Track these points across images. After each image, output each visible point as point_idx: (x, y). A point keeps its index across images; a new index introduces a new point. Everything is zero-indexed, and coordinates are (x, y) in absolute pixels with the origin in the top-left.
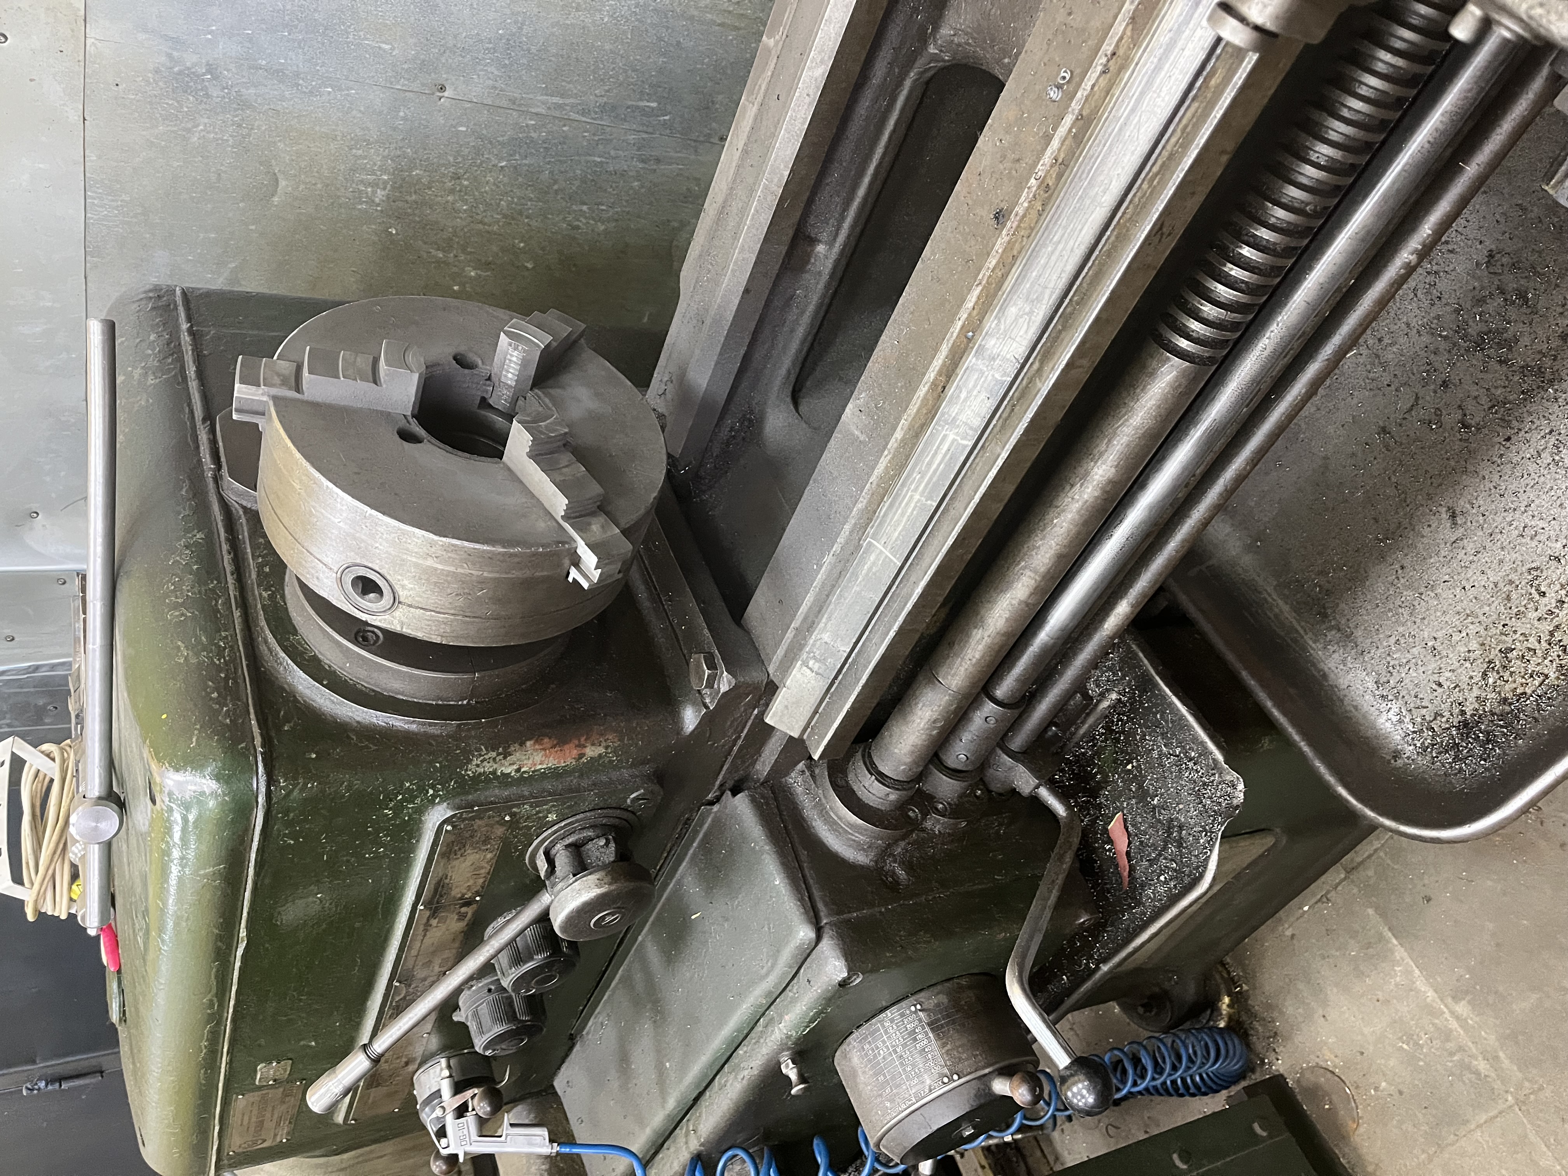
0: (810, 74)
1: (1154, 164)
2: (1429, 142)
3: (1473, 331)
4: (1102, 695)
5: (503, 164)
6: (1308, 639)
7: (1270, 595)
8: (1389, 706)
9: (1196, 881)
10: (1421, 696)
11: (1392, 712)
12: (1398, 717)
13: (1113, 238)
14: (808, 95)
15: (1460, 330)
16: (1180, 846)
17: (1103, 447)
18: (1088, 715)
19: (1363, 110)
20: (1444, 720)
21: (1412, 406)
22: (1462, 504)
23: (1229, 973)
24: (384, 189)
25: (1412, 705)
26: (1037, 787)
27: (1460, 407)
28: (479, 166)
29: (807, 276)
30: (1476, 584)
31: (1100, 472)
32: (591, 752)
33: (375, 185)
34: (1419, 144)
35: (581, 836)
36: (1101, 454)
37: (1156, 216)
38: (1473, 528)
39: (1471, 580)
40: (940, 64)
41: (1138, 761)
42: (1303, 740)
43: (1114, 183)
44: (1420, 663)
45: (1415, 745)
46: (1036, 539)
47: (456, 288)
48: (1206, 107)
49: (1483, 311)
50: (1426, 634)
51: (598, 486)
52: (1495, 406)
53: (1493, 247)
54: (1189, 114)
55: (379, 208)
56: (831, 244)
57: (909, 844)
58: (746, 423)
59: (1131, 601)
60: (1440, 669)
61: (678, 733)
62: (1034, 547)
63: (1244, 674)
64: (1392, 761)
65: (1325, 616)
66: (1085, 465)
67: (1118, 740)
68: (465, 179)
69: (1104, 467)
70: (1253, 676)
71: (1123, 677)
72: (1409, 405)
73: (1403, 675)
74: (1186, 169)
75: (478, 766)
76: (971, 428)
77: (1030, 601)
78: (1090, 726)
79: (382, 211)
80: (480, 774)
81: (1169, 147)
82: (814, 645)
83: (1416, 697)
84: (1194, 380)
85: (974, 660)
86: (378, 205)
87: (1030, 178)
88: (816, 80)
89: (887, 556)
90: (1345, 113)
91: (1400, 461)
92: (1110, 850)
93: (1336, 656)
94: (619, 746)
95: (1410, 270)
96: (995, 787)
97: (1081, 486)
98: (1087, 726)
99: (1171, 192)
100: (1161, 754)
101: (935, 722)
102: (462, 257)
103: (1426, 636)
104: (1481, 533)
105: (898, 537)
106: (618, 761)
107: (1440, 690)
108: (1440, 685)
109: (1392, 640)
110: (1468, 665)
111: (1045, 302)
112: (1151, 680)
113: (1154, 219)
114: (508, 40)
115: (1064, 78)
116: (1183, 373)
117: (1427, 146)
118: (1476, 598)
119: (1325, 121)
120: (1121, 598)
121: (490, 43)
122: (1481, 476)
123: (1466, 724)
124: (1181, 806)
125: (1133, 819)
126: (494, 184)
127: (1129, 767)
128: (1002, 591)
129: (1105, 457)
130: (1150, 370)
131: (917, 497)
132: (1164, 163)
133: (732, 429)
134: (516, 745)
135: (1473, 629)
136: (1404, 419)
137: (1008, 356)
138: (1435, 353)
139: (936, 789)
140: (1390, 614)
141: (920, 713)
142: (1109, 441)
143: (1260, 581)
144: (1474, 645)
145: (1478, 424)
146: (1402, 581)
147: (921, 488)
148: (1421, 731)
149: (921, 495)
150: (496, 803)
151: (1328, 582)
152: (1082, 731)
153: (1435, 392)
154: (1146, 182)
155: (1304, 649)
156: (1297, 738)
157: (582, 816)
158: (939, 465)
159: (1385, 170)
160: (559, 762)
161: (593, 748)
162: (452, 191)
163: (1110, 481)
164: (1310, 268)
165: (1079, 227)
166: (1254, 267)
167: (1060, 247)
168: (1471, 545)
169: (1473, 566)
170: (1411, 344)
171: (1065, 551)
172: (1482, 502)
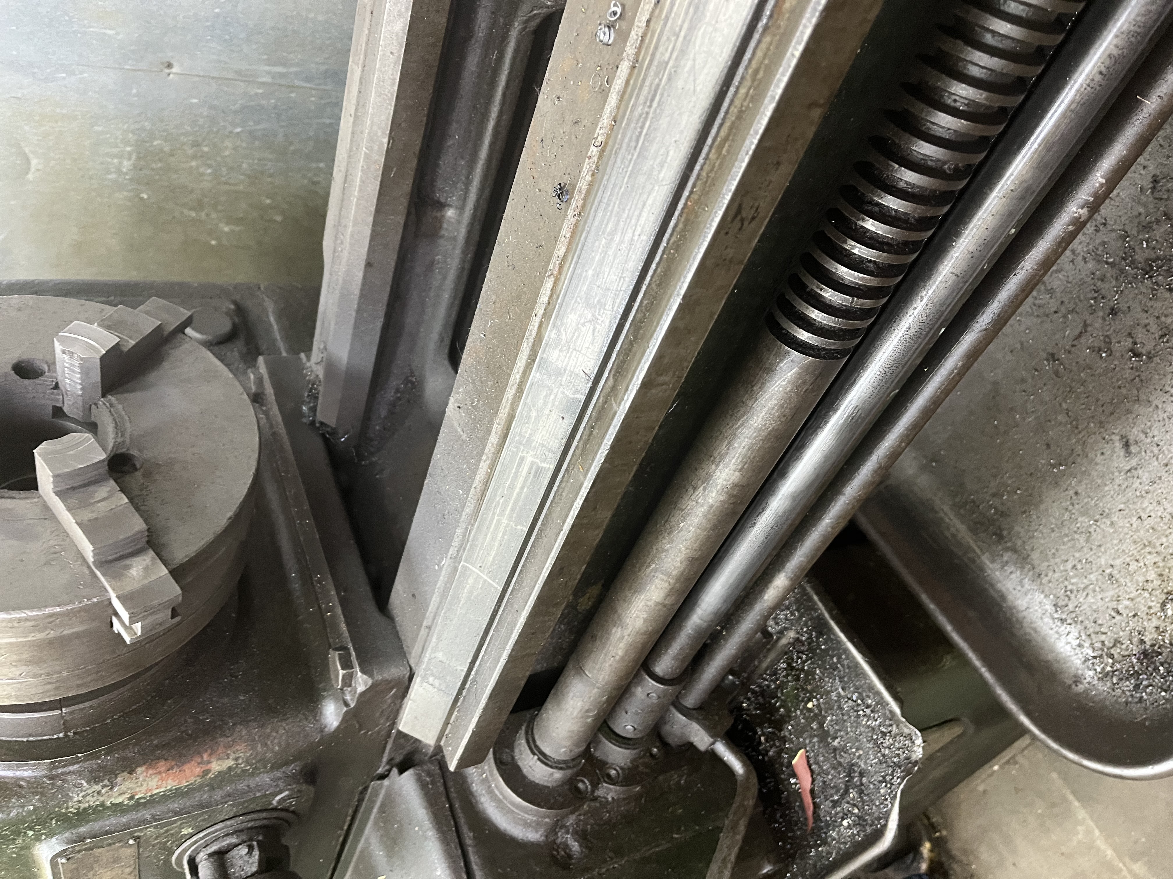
0: (389, 28)
1: (721, 125)
2: (1101, 73)
3: (1140, 257)
4: (781, 633)
5: (239, 130)
6: (985, 559)
7: (946, 514)
8: (1068, 629)
9: (878, 835)
10: (1100, 622)
11: (1071, 635)
12: (1078, 641)
13: (681, 226)
14: (392, 53)
15: (1128, 256)
16: (861, 793)
17: (723, 448)
18: (769, 650)
19: (1013, 35)
20: (1124, 647)
21: (1081, 333)
22: (1135, 433)
23: (929, 819)
24: (129, 159)
25: (1091, 630)
26: (713, 743)
27: (1130, 334)
28: (217, 133)
29: (441, 242)
30: (1152, 514)
31: (723, 476)
32: (217, 766)
33: (120, 156)
34: (1088, 75)
35: (224, 843)
36: (722, 457)
37: (728, 197)
38: (1147, 458)
39: (1148, 510)
40: (544, 11)
41: (818, 700)
42: (984, 666)
43: (671, 153)
44: (1097, 589)
45: (1095, 670)
46: (664, 541)
47: (213, 242)
48: (780, 41)
49: (1149, 238)
50: (1103, 561)
51: (141, 521)
52: (1166, 335)
53: (1158, 172)
54: (759, 54)
55: (127, 177)
56: (461, 209)
57: (580, 815)
58: (409, 385)
59: (789, 574)
60: (1119, 596)
61: (322, 731)
62: (664, 551)
63: (924, 598)
64: (1073, 686)
65: (1000, 537)
66: (705, 467)
67: (798, 679)
68: (206, 146)
69: (727, 470)
70: (933, 599)
71: (800, 618)
72: (1077, 333)
73: (1081, 600)
74: (761, 131)
75: (80, 802)
76: (550, 451)
77: (667, 602)
78: (772, 661)
79: (130, 179)
80: (85, 809)
81: (737, 102)
82: (429, 663)
83: (1095, 622)
84: (821, 376)
85: (617, 658)
86: (127, 174)
87: (589, 145)
88: (397, 35)
89: (485, 581)
90: (988, 39)
91: (1071, 388)
92: (796, 784)
93: (1013, 576)
94: (251, 755)
95: (1079, 225)
96: (673, 741)
97: (705, 489)
98: (769, 660)
99: (744, 165)
100: (839, 696)
101: (587, 711)
102: (214, 215)
103: (1103, 563)
104: (1156, 463)
105: (493, 562)
106: (254, 769)
107: (1118, 617)
108: (1118, 612)
109: (1069, 565)
110: (1146, 594)
111: (608, 307)
112: (826, 624)
113: (726, 202)
114: (225, 17)
115: (615, 13)
116: (806, 370)
117: (1098, 78)
118: (1153, 528)
119: (962, 52)
120: (779, 571)
121: (207, 21)
122: (1154, 405)
123: (1145, 653)
124: (861, 752)
125: (816, 756)
126: (234, 149)
127: (810, 705)
128: (635, 592)
129: (727, 460)
130: (767, 366)
131: (505, 521)
132: (733, 123)
133: (397, 391)
134: (125, 773)
135: (1150, 559)
136: (1073, 346)
137: (577, 371)
138: (1102, 280)
139: (608, 757)
140: (1066, 539)
141: (572, 702)
142: (729, 443)
143: (937, 501)
144: (1152, 575)
145: (1150, 353)
146: (1077, 506)
147: (507, 512)
148: (1101, 656)
149: (510, 518)
150: (112, 833)
151: (1002, 504)
152: (764, 665)
153: (1104, 319)
154: (713, 151)
155: (982, 569)
156: (977, 663)
157: (221, 825)
158: (522, 488)
159: (1045, 111)
160: (179, 783)
161: (220, 762)
162: (194, 157)
163: (735, 485)
164: (957, 234)
165: (636, 213)
166: (883, 243)
167: (617, 238)
168: (1146, 475)
169: (1149, 496)
170: (1077, 271)
171: (696, 555)
172: (1156, 433)
